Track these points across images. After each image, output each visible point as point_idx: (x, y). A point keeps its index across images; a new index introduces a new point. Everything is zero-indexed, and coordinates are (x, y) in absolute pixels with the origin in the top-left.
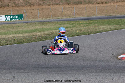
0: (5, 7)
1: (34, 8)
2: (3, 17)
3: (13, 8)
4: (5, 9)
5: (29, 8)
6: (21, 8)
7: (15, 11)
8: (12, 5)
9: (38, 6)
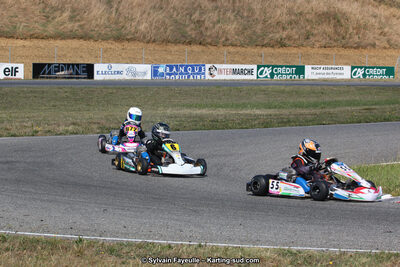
0: (365, 47)
2: (347, 69)
8: (382, 45)
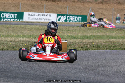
1: (108, 7)
3: (74, 4)
4: (60, 4)
5: (100, 6)
6: (86, 5)
7: (76, 9)
9: (115, 5)
